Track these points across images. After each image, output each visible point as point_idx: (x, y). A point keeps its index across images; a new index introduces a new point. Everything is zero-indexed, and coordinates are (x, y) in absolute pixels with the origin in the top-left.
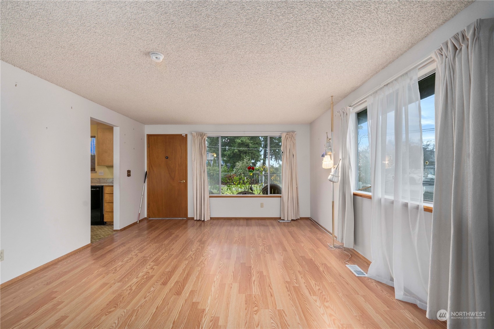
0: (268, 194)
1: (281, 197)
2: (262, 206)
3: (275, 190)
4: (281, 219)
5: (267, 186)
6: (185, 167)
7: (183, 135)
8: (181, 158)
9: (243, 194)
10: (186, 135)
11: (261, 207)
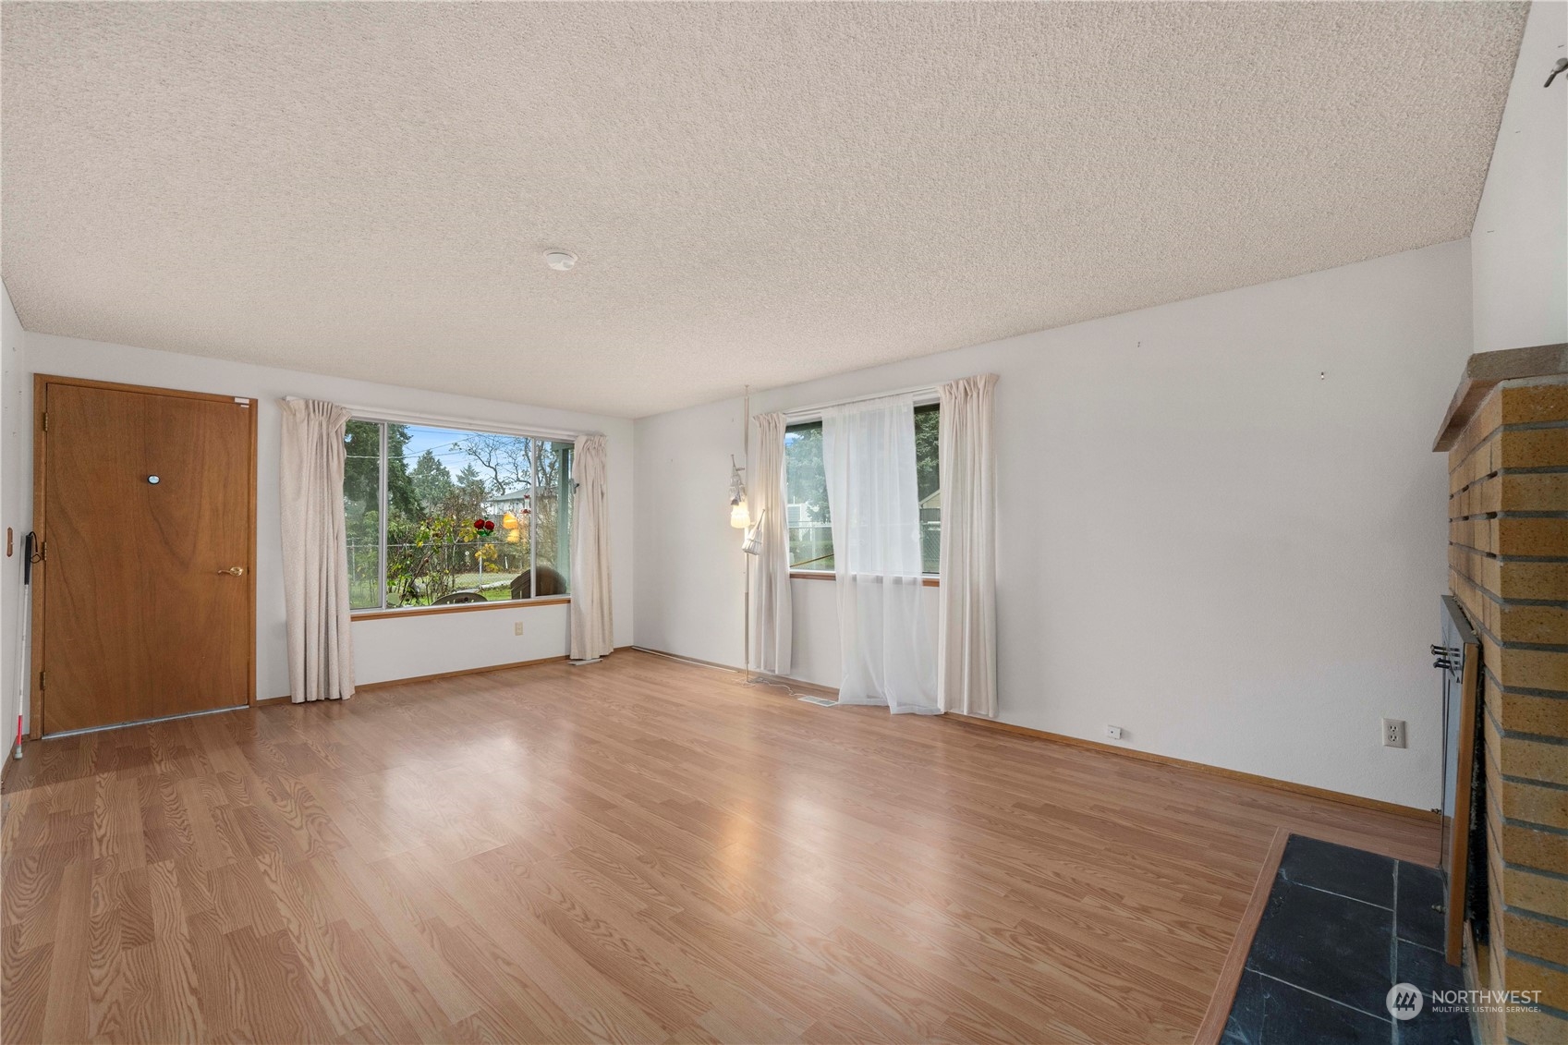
0: (529, 597)
1: (569, 601)
2: (519, 630)
3: (550, 585)
4: (572, 658)
5: (529, 572)
6: (246, 519)
7: (237, 400)
8: (225, 486)
9: (457, 602)
10: (253, 404)
11: (517, 634)
